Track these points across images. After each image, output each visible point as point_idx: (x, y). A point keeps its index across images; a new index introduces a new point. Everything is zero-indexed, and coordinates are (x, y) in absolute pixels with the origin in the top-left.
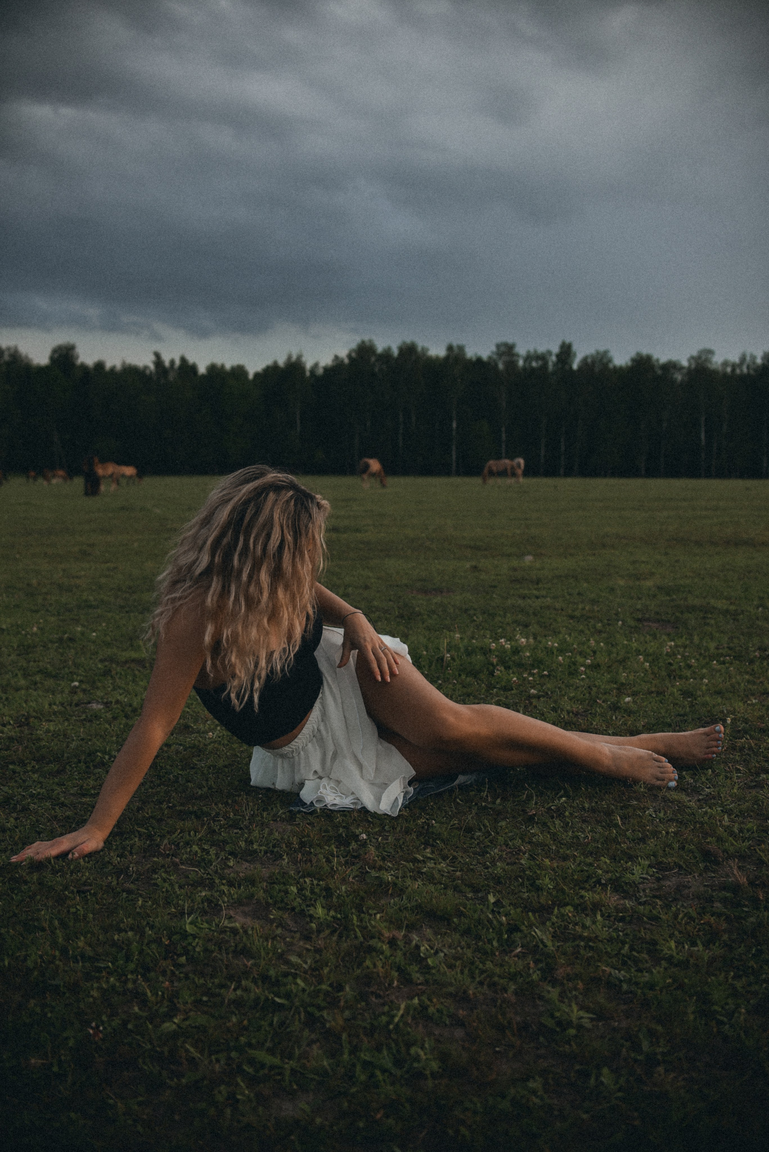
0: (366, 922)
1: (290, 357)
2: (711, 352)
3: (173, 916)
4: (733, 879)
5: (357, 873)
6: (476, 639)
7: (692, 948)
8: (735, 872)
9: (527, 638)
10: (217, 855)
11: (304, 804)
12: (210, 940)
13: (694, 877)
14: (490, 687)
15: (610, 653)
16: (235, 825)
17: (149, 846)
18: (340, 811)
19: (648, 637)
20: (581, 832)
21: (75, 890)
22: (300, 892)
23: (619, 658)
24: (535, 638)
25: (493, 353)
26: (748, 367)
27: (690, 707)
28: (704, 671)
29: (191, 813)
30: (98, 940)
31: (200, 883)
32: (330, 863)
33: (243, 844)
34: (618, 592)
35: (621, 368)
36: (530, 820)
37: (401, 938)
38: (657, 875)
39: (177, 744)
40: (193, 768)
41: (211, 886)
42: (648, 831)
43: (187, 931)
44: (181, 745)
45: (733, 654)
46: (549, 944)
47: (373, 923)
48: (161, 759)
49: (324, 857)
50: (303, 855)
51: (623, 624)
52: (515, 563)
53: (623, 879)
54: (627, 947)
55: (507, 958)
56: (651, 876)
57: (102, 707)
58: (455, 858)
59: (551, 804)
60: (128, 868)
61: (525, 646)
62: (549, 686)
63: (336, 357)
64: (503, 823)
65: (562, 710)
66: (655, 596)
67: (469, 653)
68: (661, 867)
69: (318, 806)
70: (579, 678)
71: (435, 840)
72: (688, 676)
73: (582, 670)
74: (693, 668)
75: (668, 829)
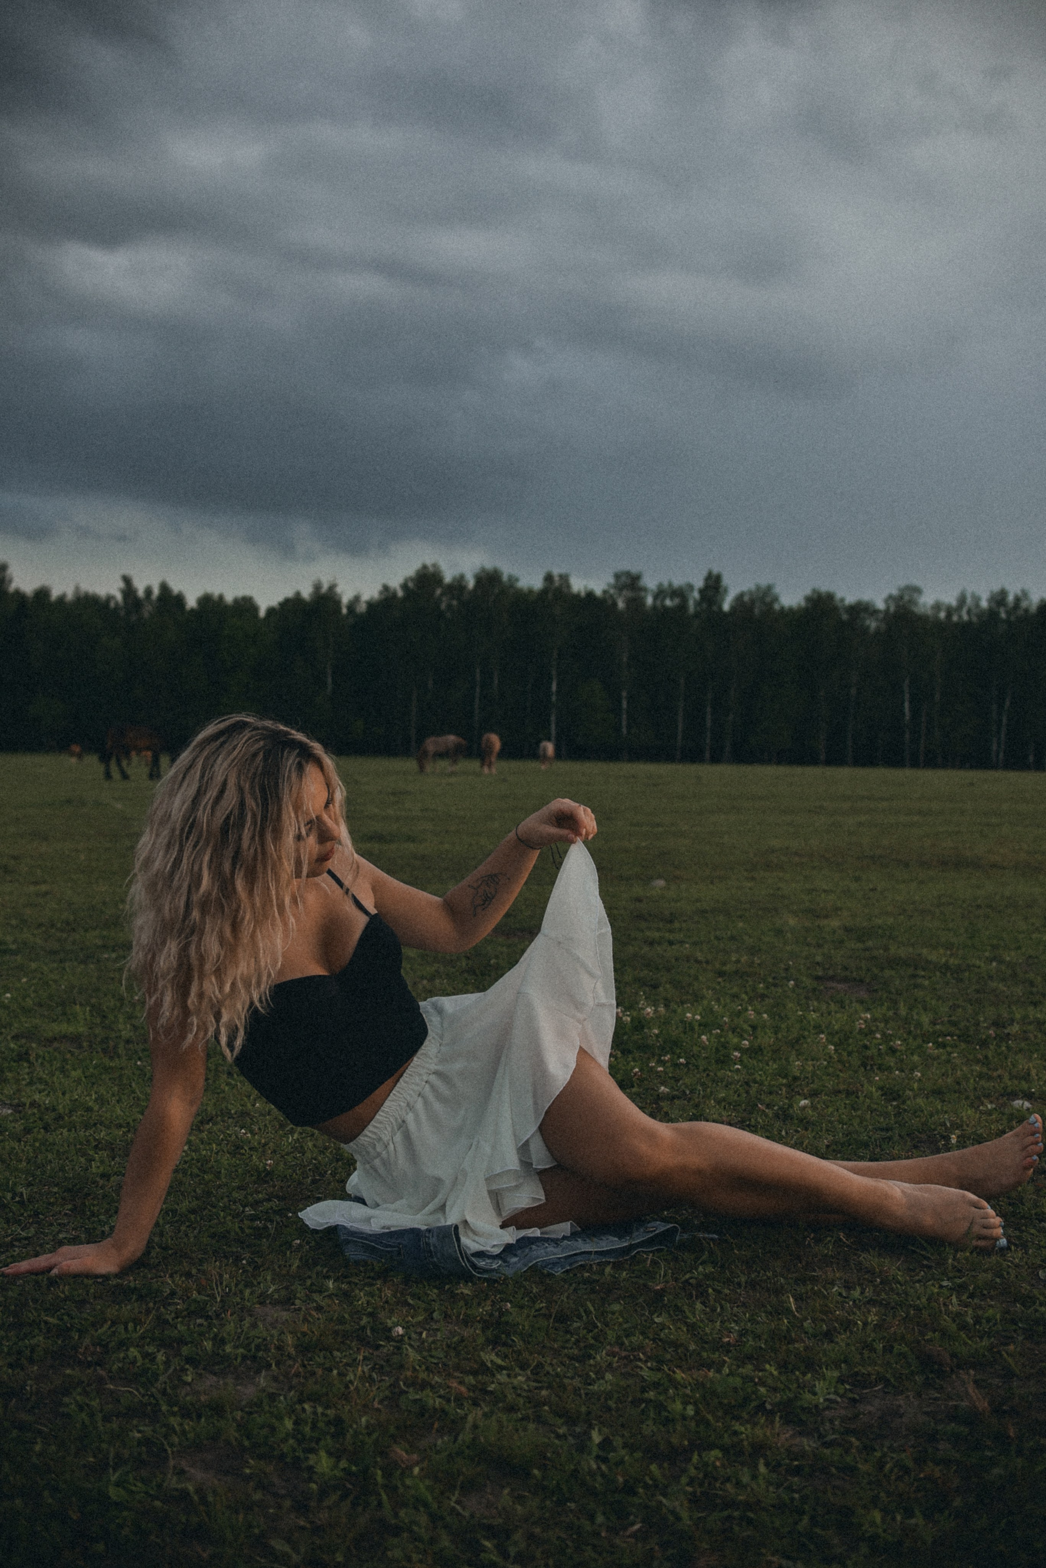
0: (396, 1480)
1: (317, 587)
2: (917, 590)
3: (90, 1470)
4: (967, 1404)
5: (387, 1393)
7: (908, 1521)
8: (971, 1391)
9: (655, 1004)
10: (167, 1363)
12: (146, 1514)
13: (908, 1397)
15: (776, 1030)
16: (200, 1311)
17: (60, 1348)
19: (832, 1004)
22: (293, 1427)
23: (790, 1038)
24: (666, 1006)
25: (609, 585)
26: (969, 612)
27: (895, 1115)
28: (915, 1058)
31: (134, 1411)
33: (208, 1345)
34: (790, 936)
35: (791, 609)
36: (656, 1301)
38: (851, 1395)
41: (155, 1417)
42: (836, 1320)
43: (109, 1498)
45: (957, 1032)
46: (685, 1515)
47: (407, 1481)
49: (336, 1367)
50: (302, 1363)
51: (796, 985)
52: (638, 890)
53: (799, 1403)
54: (806, 1520)
56: (841, 1397)
57: (10, 1111)
58: (539, 1365)
59: (687, 1276)
60: (24, 1386)
61: (653, 1019)
62: (688, 1081)
63: (386, 588)
64: (616, 1307)
66: (842, 942)
68: (858, 1381)
70: (732, 1068)
71: (508, 1335)
72: (890, 1066)
73: (736, 1056)
74: (899, 1054)
75: (867, 1318)
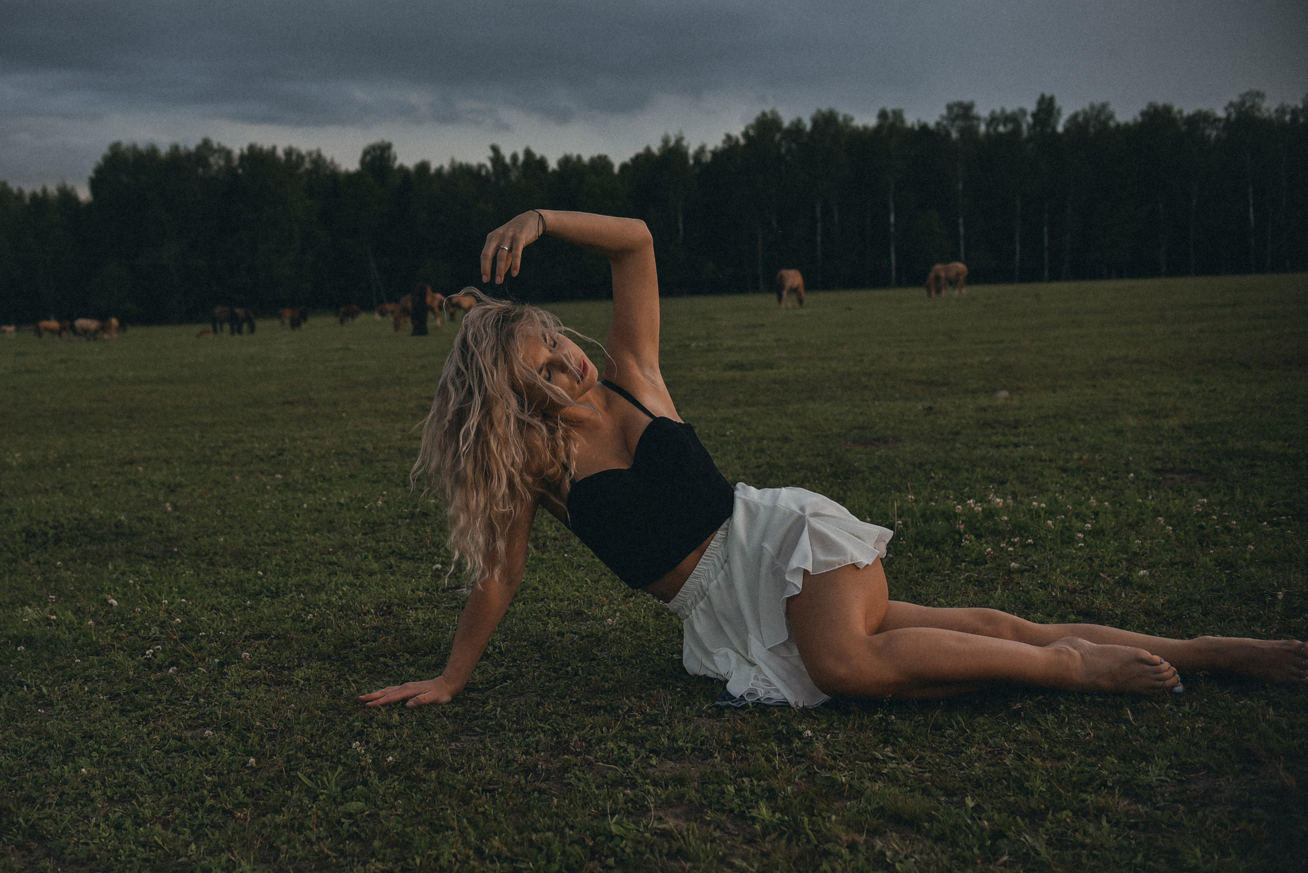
0: (819, 825)
1: (666, 141)
3: (595, 817)
4: (1277, 782)
5: (804, 773)
6: (936, 501)
7: (1223, 859)
8: (1281, 773)
9: (1003, 498)
10: (637, 754)
11: (732, 698)
12: (639, 842)
13: (1228, 779)
14: (956, 560)
15: (1116, 514)
16: (654, 721)
17: (556, 743)
18: (778, 706)
19: (1170, 493)
20: (1080, 729)
21: (480, 789)
22: (738, 793)
23: (1130, 520)
24: (1014, 498)
25: (942, 117)
28: (1250, 534)
29: (600, 708)
30: (514, 840)
31: (618, 783)
32: (771, 762)
33: (665, 741)
34: (1129, 435)
35: (1127, 125)
36: (1015, 716)
37: (862, 842)
38: (1179, 778)
39: (572, 632)
40: (594, 660)
41: (634, 786)
42: (1168, 727)
43: (612, 833)
44: (575, 633)
45: (1291, 513)
46: (1042, 850)
47: (828, 825)
48: (555, 649)
49: (763, 756)
50: (738, 753)
51: (1136, 478)
52: (983, 401)
53: (1135, 782)
54: (1140, 856)
55: (991, 867)
56: (1171, 779)
58: (922, 758)
60: (536, 765)
61: (1001, 509)
62: (1035, 558)
63: (729, 137)
64: (981, 720)
65: (1053, 586)
66: (1179, 439)
67: (927, 517)
68: (1184, 768)
69: (749, 700)
70: (1076, 546)
71: (896, 738)
72: (1225, 542)
73: (1079, 537)
74: (1233, 533)
75: (1194, 725)
